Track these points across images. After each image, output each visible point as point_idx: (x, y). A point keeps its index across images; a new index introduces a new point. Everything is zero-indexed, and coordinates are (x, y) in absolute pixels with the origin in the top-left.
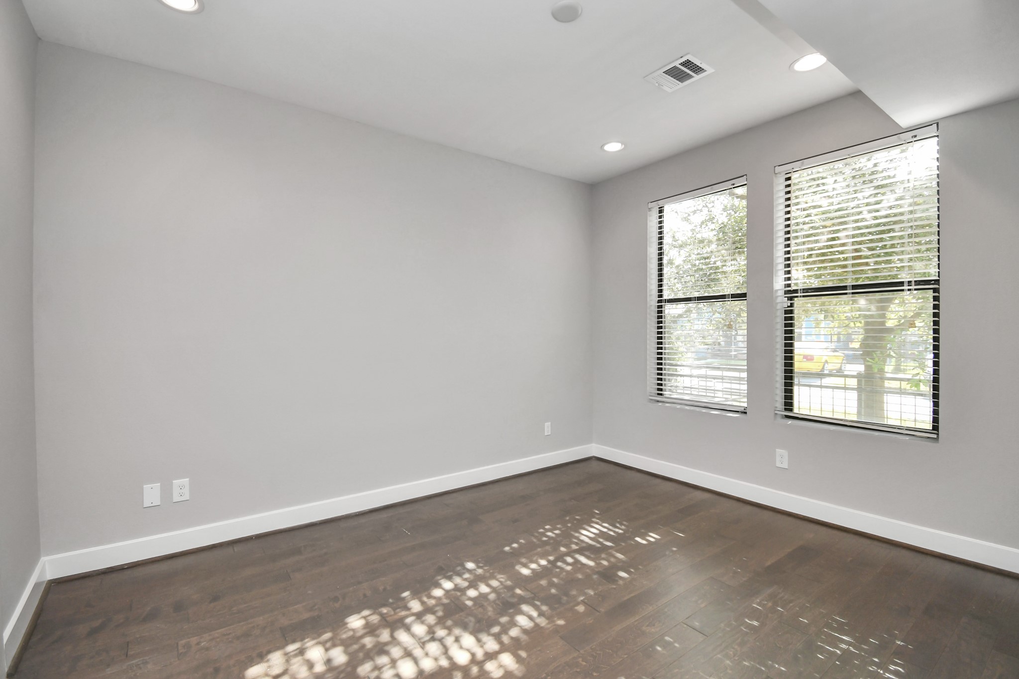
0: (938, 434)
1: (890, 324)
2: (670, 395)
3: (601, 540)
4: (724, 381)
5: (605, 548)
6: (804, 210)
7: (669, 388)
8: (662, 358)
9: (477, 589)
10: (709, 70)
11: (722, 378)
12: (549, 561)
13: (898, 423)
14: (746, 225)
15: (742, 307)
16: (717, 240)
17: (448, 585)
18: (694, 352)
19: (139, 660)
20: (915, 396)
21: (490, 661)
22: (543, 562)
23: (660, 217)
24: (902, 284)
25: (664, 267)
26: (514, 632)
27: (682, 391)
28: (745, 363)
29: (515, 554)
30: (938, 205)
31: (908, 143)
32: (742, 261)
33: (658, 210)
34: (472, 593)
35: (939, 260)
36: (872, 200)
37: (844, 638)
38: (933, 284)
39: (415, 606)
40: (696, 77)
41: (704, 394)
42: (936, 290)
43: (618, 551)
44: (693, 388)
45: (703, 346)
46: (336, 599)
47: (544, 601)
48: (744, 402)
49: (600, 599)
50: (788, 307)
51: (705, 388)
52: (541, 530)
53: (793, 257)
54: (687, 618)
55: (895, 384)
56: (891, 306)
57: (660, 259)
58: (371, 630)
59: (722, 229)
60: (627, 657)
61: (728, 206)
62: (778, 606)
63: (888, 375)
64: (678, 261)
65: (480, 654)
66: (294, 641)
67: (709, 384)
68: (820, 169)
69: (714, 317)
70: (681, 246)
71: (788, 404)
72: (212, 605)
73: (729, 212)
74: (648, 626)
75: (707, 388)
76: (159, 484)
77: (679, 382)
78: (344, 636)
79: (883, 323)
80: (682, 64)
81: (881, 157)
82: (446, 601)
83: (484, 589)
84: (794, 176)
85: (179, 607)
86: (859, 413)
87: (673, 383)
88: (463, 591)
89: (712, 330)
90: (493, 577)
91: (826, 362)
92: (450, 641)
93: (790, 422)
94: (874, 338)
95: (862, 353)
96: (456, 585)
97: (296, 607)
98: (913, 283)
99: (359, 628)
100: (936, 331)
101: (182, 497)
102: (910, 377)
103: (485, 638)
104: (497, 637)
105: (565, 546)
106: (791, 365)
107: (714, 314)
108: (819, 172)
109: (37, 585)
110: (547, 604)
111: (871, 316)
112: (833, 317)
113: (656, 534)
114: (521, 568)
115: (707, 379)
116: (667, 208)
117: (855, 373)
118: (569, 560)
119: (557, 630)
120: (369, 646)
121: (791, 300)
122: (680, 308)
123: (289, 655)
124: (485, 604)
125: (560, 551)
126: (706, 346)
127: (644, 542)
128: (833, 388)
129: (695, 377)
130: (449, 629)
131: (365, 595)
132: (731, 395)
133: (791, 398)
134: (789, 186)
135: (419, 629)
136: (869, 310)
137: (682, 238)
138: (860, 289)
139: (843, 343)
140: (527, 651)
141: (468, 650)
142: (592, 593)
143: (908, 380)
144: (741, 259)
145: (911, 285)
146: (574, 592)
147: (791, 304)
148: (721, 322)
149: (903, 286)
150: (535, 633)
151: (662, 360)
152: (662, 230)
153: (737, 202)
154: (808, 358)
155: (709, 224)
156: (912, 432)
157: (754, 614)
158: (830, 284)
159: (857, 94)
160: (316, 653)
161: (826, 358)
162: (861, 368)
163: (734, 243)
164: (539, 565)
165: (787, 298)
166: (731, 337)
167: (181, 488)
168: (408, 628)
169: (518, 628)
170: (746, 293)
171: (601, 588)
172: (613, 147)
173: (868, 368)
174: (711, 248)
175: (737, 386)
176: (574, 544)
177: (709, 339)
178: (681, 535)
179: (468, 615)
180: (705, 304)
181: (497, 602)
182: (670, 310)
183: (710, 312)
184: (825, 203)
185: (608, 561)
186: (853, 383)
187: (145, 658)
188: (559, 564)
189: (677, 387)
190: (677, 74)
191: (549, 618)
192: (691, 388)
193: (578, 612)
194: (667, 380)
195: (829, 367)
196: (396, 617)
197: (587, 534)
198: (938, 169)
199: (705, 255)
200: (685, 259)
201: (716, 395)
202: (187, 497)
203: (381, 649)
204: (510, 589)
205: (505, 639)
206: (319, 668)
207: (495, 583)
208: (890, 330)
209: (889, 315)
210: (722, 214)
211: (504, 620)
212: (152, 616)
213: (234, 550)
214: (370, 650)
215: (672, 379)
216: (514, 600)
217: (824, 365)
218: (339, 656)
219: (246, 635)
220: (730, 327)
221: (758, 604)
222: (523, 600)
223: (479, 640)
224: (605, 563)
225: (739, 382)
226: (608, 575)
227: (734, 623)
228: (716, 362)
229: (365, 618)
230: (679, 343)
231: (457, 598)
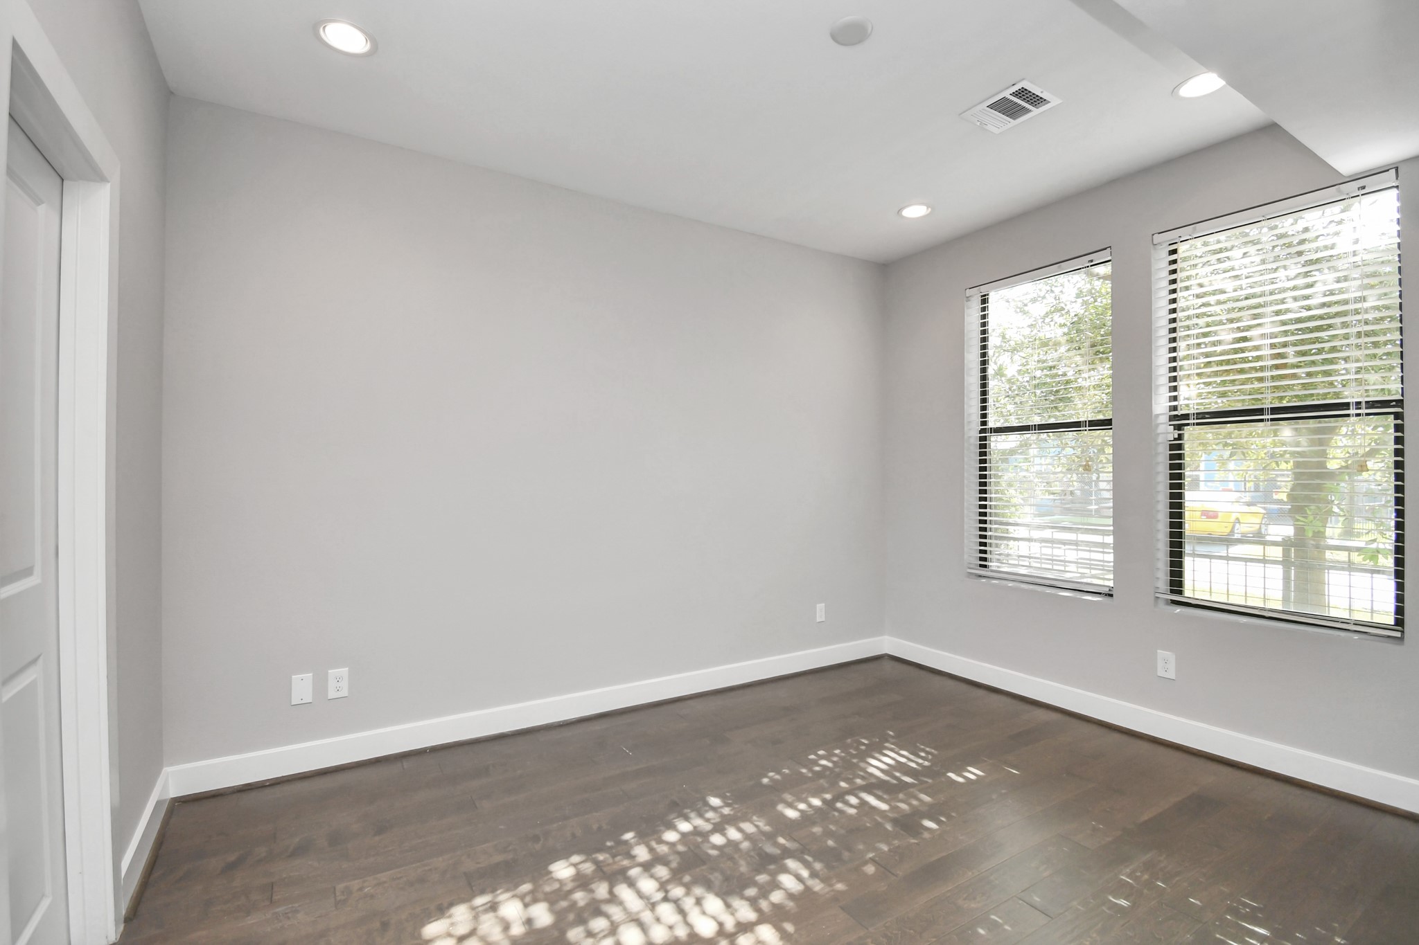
0: (1403, 632)
1: (1333, 465)
2: (999, 567)
3: (898, 774)
4: (1079, 548)
5: (903, 786)
6: (1198, 296)
7: (997, 557)
8: (986, 513)
9: (724, 835)
10: (1054, 101)
11: (1077, 543)
12: (824, 801)
13: (1345, 615)
14: (1111, 318)
15: (1106, 438)
16: (1067, 340)
17: (685, 827)
18: (1034, 505)
19: (286, 907)
20: (1372, 574)
21: (743, 934)
22: (816, 802)
23: (984, 309)
24: (1346, 406)
25: (989, 381)
26: (777, 897)
27: (1016, 562)
28: (1110, 521)
29: (776, 789)
30: (1400, 289)
31: (1352, 197)
32: (1104, 371)
33: (980, 299)
34: (717, 839)
35: (1402, 372)
36: (1301, 282)
37: (1257, 929)
38: (1393, 406)
39: (642, 853)
40: (1035, 111)
41: (1050, 567)
42: (1398, 416)
43: (921, 791)
44: (1032, 558)
45: (1047, 497)
46: (536, 839)
47: (817, 857)
48: (1109, 580)
49: (897, 858)
50: (1175, 439)
51: (1051, 557)
52: (812, 757)
53: (1180, 366)
54: (1022, 892)
55: (1342, 556)
56: (1335, 438)
57: (984, 370)
58: (582, 882)
59: (1077, 323)
60: (935, 941)
61: (1084, 290)
62: (1157, 879)
63: (1331, 542)
64: (1011, 371)
65: (730, 925)
66: (482, 892)
67: (1056, 552)
68: (1222, 236)
69: (1064, 452)
70: (1015, 349)
71: (1176, 583)
72: (377, 838)
73: (1085, 299)
74: (965, 899)
75: (1054, 558)
76: (311, 674)
77: (1011, 549)
78: (548, 889)
79: (1322, 465)
80: (1015, 94)
81: (1312, 219)
82: (681, 848)
83: (733, 834)
84: (1183, 248)
85: (336, 839)
86: (1286, 599)
87: (1003, 550)
88: (705, 835)
89: (1061, 472)
90: (746, 818)
91: (1238, 521)
92: (688, 903)
93: (1178, 611)
94: (1305, 487)
95: (1290, 507)
96: (695, 827)
97: (483, 846)
98: (1363, 405)
99: (567, 878)
100: (1399, 477)
101: (339, 692)
102: (1362, 545)
103: (737, 903)
104: (753, 902)
105: (846, 780)
106: (1180, 525)
107: (1063, 449)
108: (1219, 242)
109: (159, 804)
110: (821, 861)
111: (1300, 454)
112: (1243, 454)
113: (977, 769)
114: (786, 808)
115: (1054, 545)
116: (993, 297)
117: (1279, 539)
118: (853, 800)
119: (836, 898)
120: (581, 903)
121: (1179, 430)
122: (1013, 440)
123: (477, 910)
124: (736, 856)
125: (840, 786)
126: (1052, 497)
127: (961, 780)
128: (1246, 560)
129: (1035, 540)
130: (688, 887)
131: (573, 835)
132: (1090, 569)
133: (1180, 574)
134: (1175, 262)
135: (648, 885)
136: (1298, 444)
137: (1015, 337)
138: (1281, 413)
139: (1263, 493)
140: (795, 924)
141: (714, 918)
142: (885, 848)
143: (1358, 549)
144: (1104, 367)
145: (1360, 408)
146: (861, 847)
147: (1179, 435)
148: (1074, 461)
149: (1349, 409)
150: (805, 898)
151: (986, 516)
152: (986, 328)
153: (1097, 284)
154: (1210, 515)
155: (1056, 316)
156: (1364, 629)
157: (1121, 889)
158: (1239, 407)
159: (1270, 130)
160: (511, 909)
161: (1238, 515)
162: (1288, 531)
163: (1093, 346)
164: (810, 805)
165: (1172, 427)
166: (1089, 484)
167: (339, 681)
168: (632, 884)
169: (782, 891)
170: (1111, 419)
171: (896, 842)
172: (915, 211)
173: (1300, 531)
174: (1058, 352)
175: (1099, 556)
176: (859, 778)
177: (1056, 486)
178: (1014, 771)
179: (713, 870)
180: (1051, 434)
181: (752, 853)
182: (998, 444)
183: (1058, 446)
184: (1229, 285)
185: (909, 804)
186: (1276, 553)
187: (294, 905)
188: (839, 805)
189: (1008, 555)
190: (1007, 108)
191: (825, 880)
192: (1030, 558)
193: (866, 875)
194: (994, 545)
195: (1241, 529)
196: (615, 867)
197: (877, 765)
198: (1399, 236)
199: (1051, 364)
200: (1020, 368)
201: (1067, 569)
202: (344, 693)
203: (596, 909)
204: (771, 837)
205: (764, 905)
206: (517, 930)
207: (748, 827)
208: (1331, 475)
209: (1331, 452)
210: (1076, 302)
211: (762, 878)
212: (300, 851)
213: (403, 766)
214: (583, 909)
215: (1001, 544)
216: (777, 851)
217: (1233, 527)
218: (542, 915)
219: (422, 880)
220: (1087, 468)
221: (1129, 876)
222: (787, 853)
223: (728, 906)
224: (903, 806)
225: (1101, 550)
226: (908, 824)
227: (1092, 901)
228: (1066, 520)
229: (575, 865)
230: (1012, 491)
231: (698, 846)
